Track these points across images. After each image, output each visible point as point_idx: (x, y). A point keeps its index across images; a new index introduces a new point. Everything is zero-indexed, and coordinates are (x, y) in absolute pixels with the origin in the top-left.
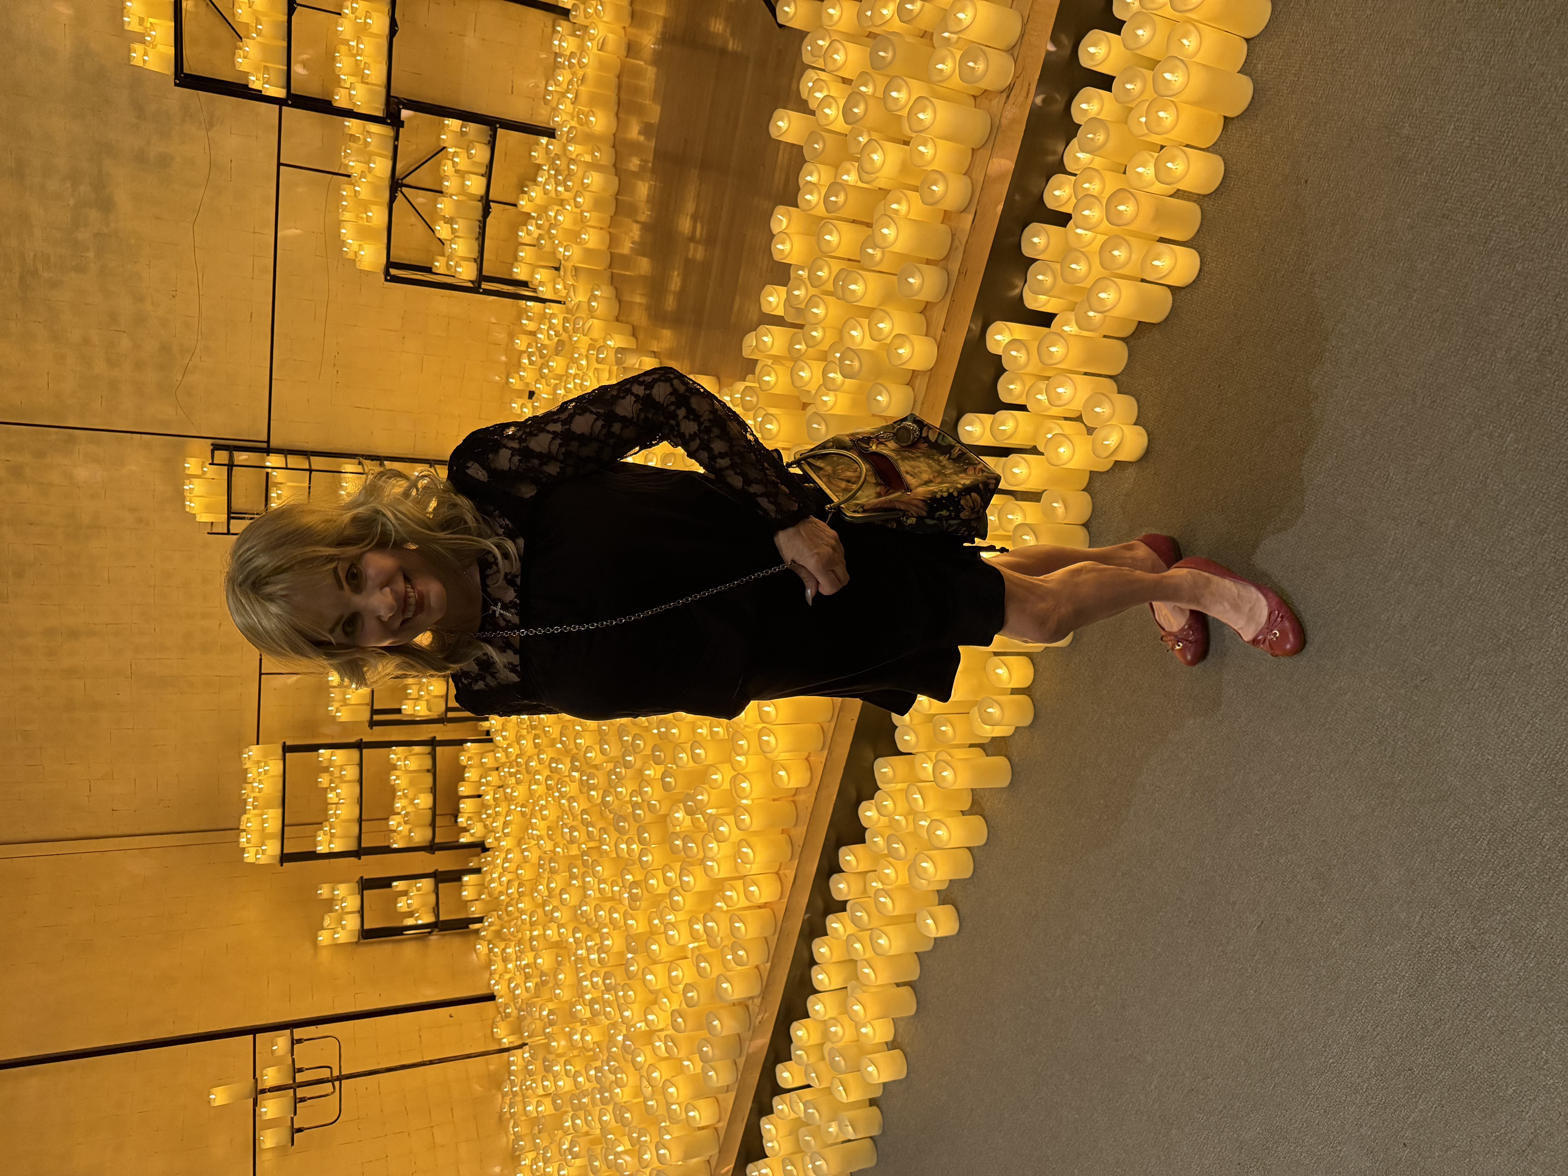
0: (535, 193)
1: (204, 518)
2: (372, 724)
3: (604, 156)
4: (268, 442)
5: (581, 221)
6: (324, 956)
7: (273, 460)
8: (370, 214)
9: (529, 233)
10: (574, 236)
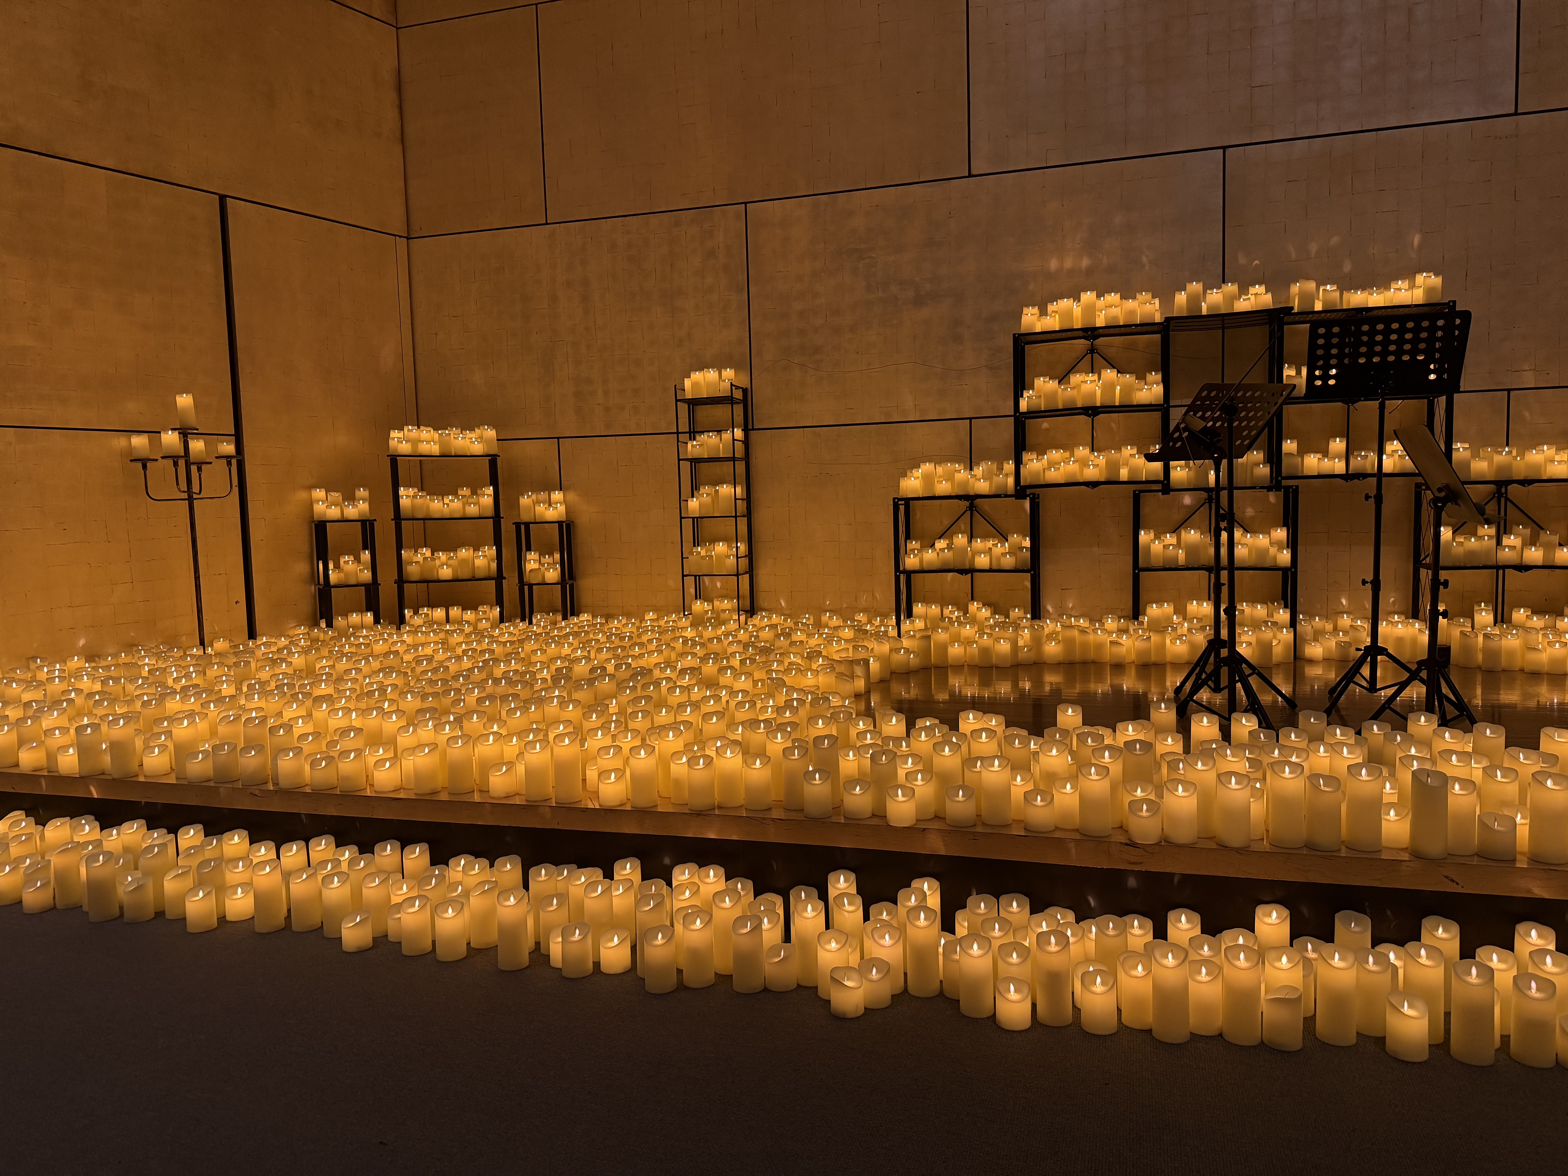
0: (985, 612)
1: (687, 383)
2: (518, 525)
3: (1024, 655)
4: (753, 429)
5: (969, 642)
6: (302, 495)
7: (739, 433)
8: (944, 482)
9: (952, 612)
10: (956, 639)
